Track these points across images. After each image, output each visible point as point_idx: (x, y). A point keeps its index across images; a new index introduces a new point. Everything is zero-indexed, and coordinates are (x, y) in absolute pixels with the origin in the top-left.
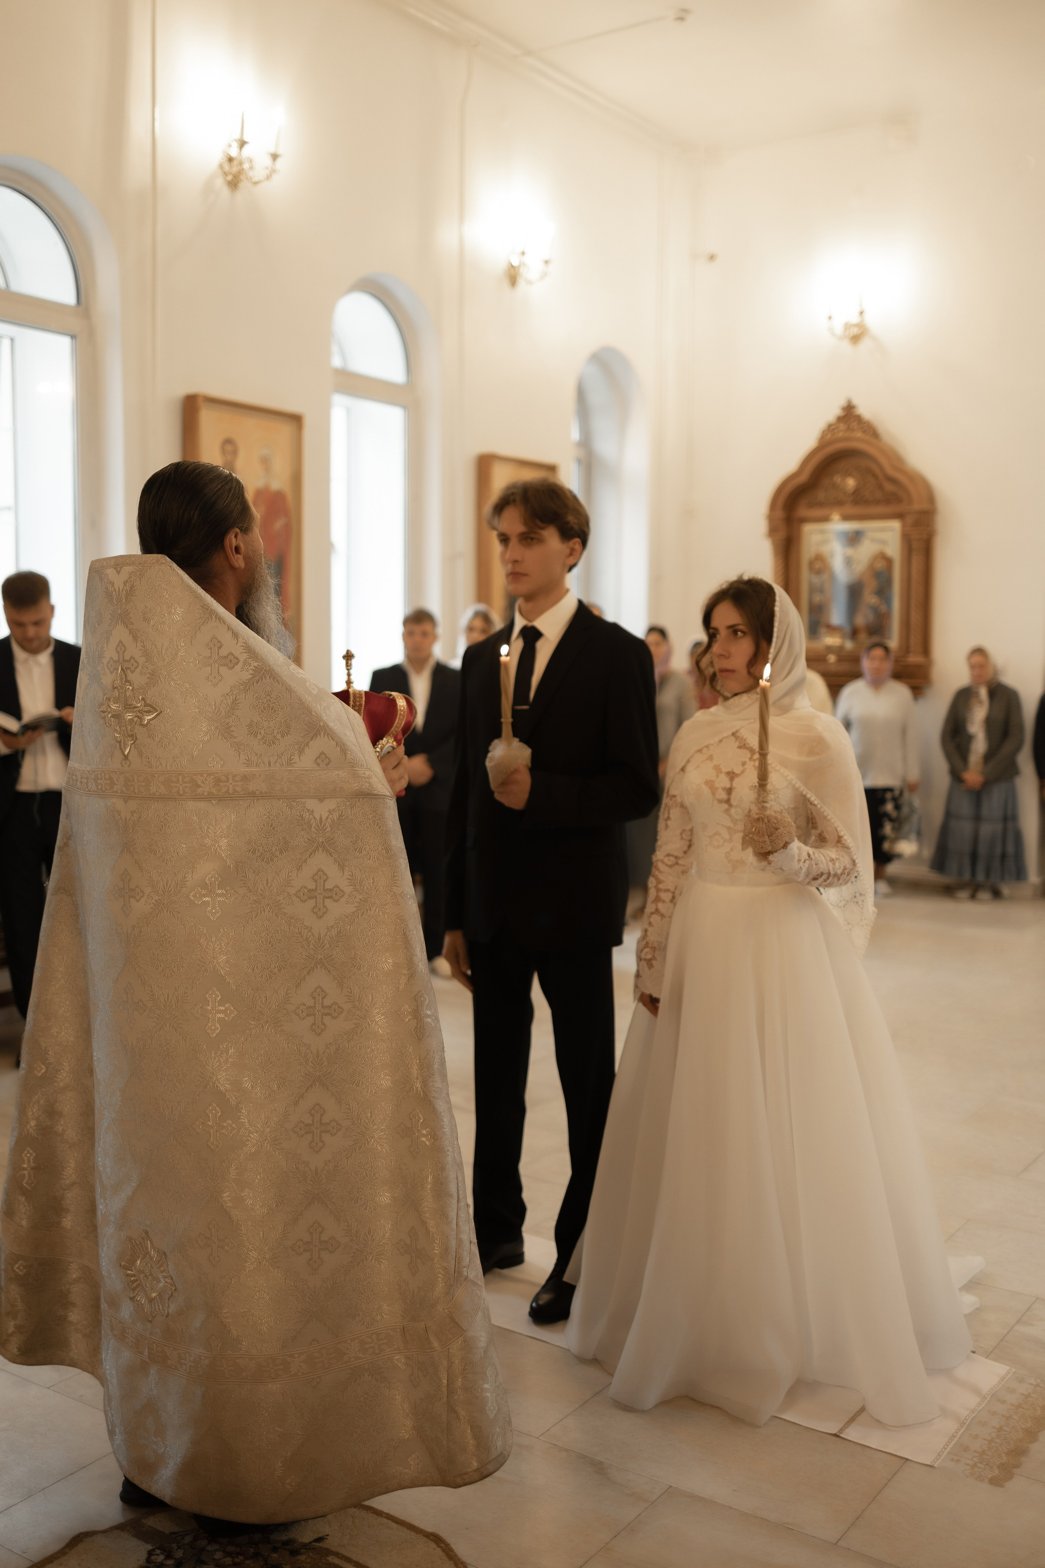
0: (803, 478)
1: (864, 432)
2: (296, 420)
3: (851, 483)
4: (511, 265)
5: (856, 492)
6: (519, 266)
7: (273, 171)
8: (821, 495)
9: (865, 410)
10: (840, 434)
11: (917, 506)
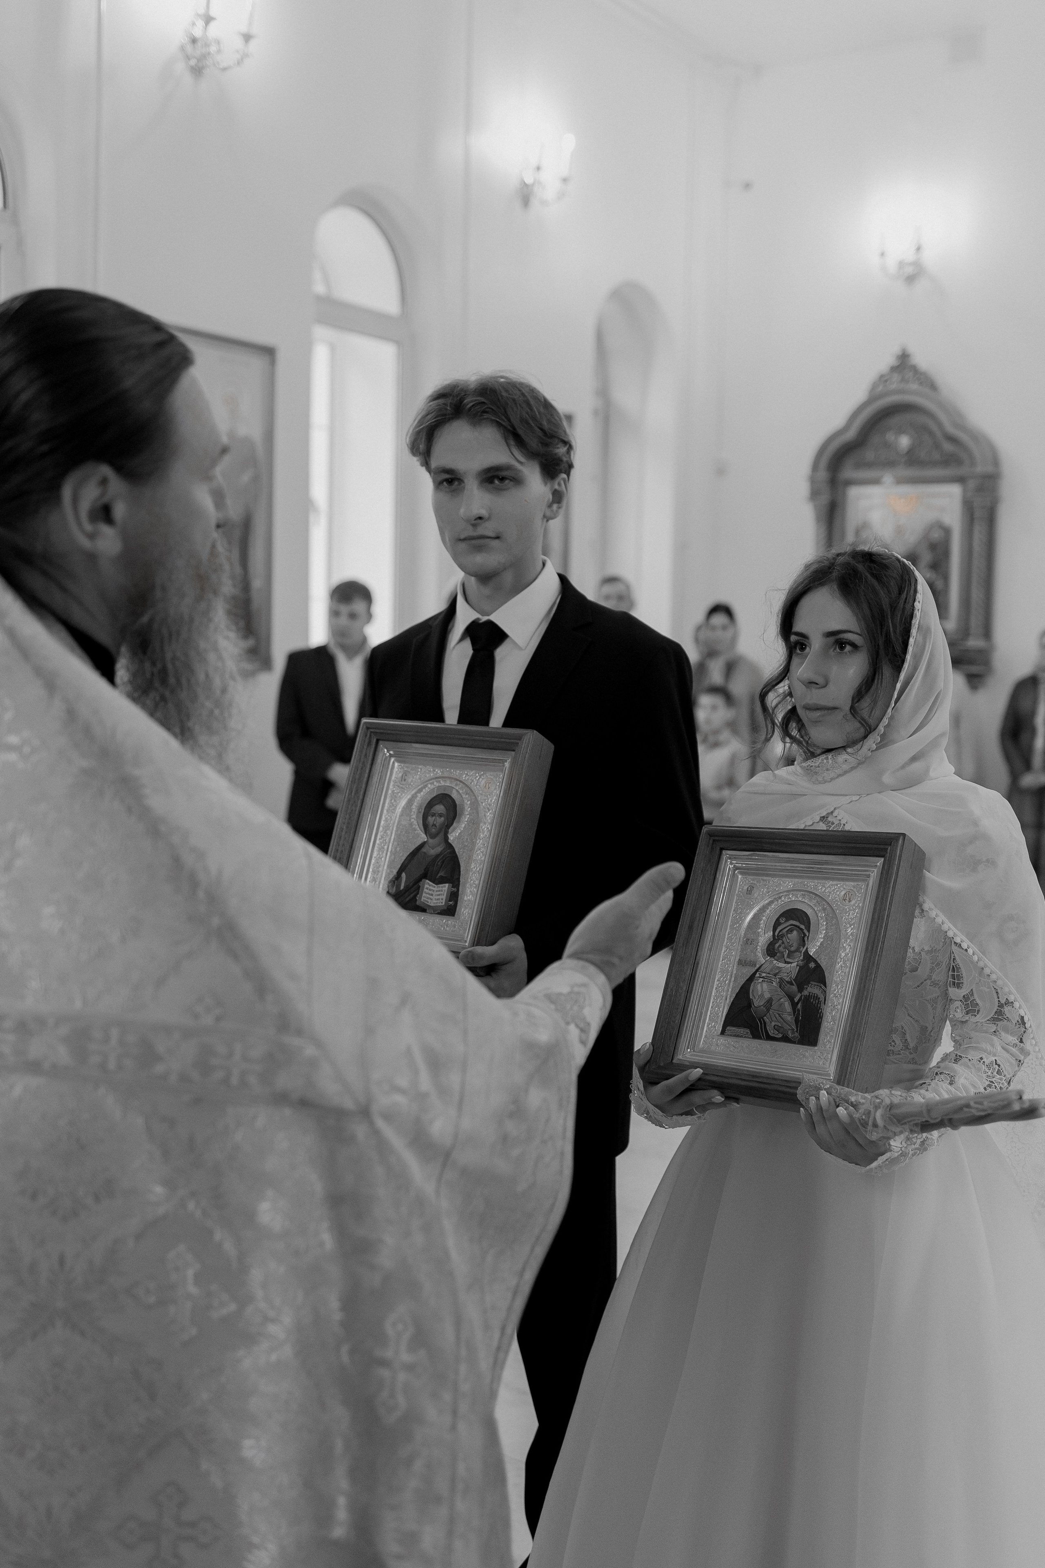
0: (851, 434)
1: (921, 384)
2: (268, 352)
3: (904, 442)
4: (524, 183)
5: (910, 452)
6: (533, 185)
7: (245, 55)
8: (869, 454)
9: (921, 359)
10: (893, 386)
11: (979, 469)
